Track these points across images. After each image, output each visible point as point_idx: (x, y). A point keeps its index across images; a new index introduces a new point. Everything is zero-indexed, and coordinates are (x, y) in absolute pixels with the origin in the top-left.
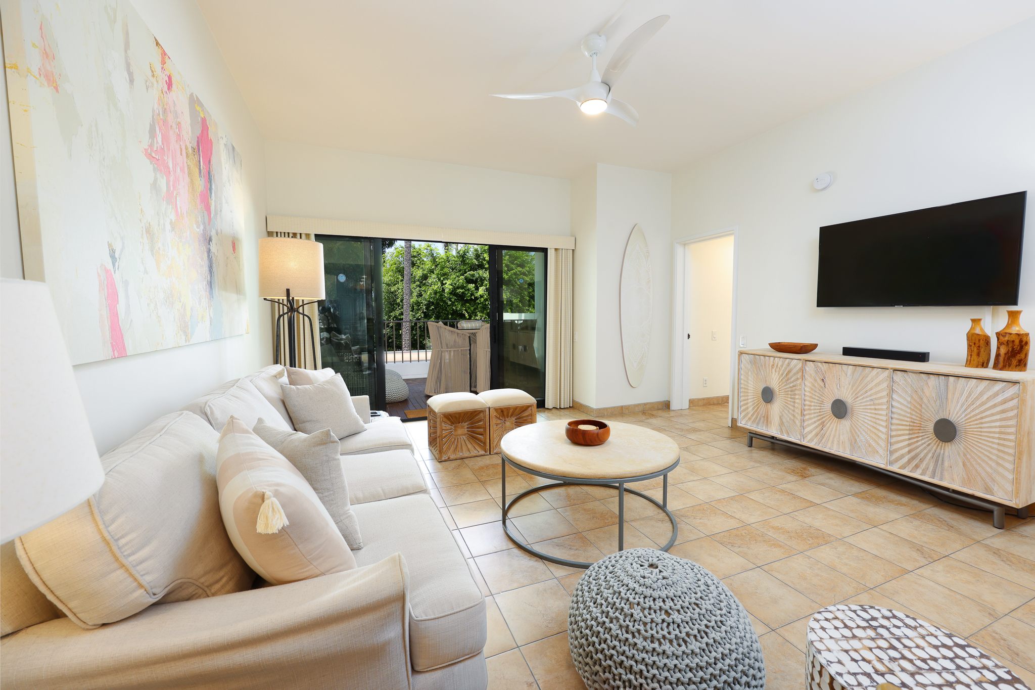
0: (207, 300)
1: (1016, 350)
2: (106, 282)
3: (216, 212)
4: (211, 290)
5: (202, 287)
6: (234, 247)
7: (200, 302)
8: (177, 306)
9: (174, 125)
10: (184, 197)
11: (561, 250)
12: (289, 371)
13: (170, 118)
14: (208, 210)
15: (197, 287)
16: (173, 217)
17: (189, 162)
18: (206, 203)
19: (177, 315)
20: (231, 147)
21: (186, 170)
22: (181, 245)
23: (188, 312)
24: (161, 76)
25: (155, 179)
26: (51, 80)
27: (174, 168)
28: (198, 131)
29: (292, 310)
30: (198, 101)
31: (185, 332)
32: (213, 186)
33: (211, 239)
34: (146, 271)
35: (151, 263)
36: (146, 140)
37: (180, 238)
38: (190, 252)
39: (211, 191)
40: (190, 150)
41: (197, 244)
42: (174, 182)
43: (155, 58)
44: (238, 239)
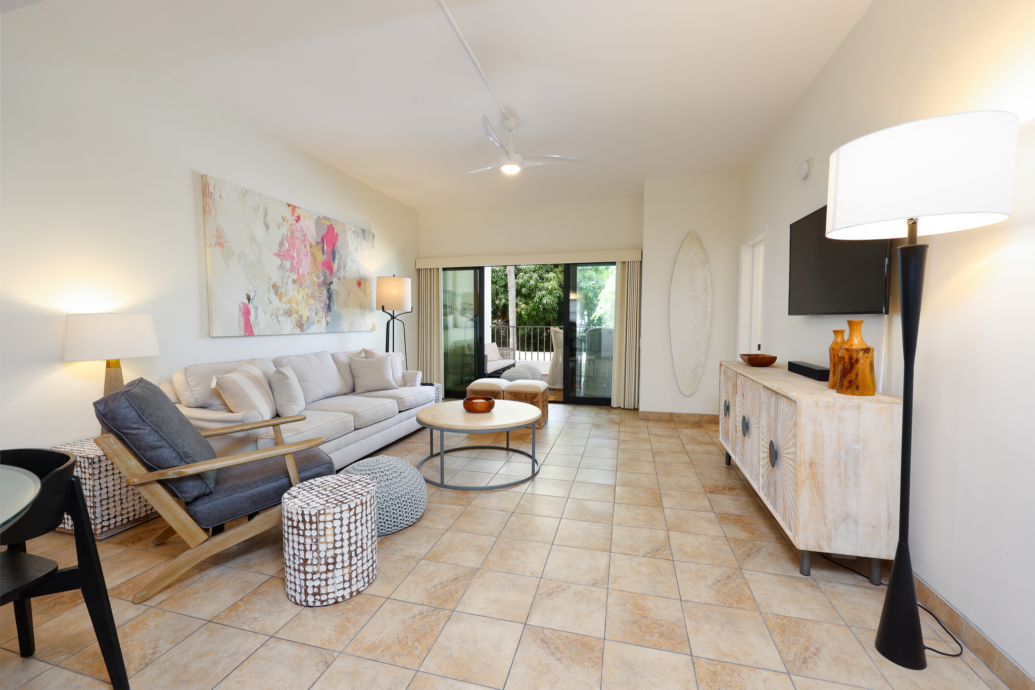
0: (324, 313)
1: (847, 369)
2: (243, 308)
3: (339, 269)
4: (329, 308)
5: (320, 306)
6: (359, 284)
7: (317, 314)
8: (295, 315)
9: (300, 237)
10: (306, 266)
11: (627, 263)
12: (366, 351)
13: (297, 235)
14: (331, 269)
15: (314, 307)
16: (295, 277)
17: (312, 250)
18: (328, 265)
19: (294, 320)
20: (360, 232)
21: (309, 254)
22: (301, 289)
23: (305, 319)
24: (291, 219)
25: (282, 264)
26: (220, 245)
27: (298, 256)
28: (324, 232)
29: (393, 318)
30: (325, 218)
31: (300, 328)
32: (337, 256)
33: (331, 283)
34: (271, 302)
35: (275, 299)
36: (276, 249)
37: (301, 286)
38: (309, 291)
39: (334, 259)
40: (314, 244)
41: (316, 287)
42: (297, 262)
43: (287, 213)
44: (365, 279)
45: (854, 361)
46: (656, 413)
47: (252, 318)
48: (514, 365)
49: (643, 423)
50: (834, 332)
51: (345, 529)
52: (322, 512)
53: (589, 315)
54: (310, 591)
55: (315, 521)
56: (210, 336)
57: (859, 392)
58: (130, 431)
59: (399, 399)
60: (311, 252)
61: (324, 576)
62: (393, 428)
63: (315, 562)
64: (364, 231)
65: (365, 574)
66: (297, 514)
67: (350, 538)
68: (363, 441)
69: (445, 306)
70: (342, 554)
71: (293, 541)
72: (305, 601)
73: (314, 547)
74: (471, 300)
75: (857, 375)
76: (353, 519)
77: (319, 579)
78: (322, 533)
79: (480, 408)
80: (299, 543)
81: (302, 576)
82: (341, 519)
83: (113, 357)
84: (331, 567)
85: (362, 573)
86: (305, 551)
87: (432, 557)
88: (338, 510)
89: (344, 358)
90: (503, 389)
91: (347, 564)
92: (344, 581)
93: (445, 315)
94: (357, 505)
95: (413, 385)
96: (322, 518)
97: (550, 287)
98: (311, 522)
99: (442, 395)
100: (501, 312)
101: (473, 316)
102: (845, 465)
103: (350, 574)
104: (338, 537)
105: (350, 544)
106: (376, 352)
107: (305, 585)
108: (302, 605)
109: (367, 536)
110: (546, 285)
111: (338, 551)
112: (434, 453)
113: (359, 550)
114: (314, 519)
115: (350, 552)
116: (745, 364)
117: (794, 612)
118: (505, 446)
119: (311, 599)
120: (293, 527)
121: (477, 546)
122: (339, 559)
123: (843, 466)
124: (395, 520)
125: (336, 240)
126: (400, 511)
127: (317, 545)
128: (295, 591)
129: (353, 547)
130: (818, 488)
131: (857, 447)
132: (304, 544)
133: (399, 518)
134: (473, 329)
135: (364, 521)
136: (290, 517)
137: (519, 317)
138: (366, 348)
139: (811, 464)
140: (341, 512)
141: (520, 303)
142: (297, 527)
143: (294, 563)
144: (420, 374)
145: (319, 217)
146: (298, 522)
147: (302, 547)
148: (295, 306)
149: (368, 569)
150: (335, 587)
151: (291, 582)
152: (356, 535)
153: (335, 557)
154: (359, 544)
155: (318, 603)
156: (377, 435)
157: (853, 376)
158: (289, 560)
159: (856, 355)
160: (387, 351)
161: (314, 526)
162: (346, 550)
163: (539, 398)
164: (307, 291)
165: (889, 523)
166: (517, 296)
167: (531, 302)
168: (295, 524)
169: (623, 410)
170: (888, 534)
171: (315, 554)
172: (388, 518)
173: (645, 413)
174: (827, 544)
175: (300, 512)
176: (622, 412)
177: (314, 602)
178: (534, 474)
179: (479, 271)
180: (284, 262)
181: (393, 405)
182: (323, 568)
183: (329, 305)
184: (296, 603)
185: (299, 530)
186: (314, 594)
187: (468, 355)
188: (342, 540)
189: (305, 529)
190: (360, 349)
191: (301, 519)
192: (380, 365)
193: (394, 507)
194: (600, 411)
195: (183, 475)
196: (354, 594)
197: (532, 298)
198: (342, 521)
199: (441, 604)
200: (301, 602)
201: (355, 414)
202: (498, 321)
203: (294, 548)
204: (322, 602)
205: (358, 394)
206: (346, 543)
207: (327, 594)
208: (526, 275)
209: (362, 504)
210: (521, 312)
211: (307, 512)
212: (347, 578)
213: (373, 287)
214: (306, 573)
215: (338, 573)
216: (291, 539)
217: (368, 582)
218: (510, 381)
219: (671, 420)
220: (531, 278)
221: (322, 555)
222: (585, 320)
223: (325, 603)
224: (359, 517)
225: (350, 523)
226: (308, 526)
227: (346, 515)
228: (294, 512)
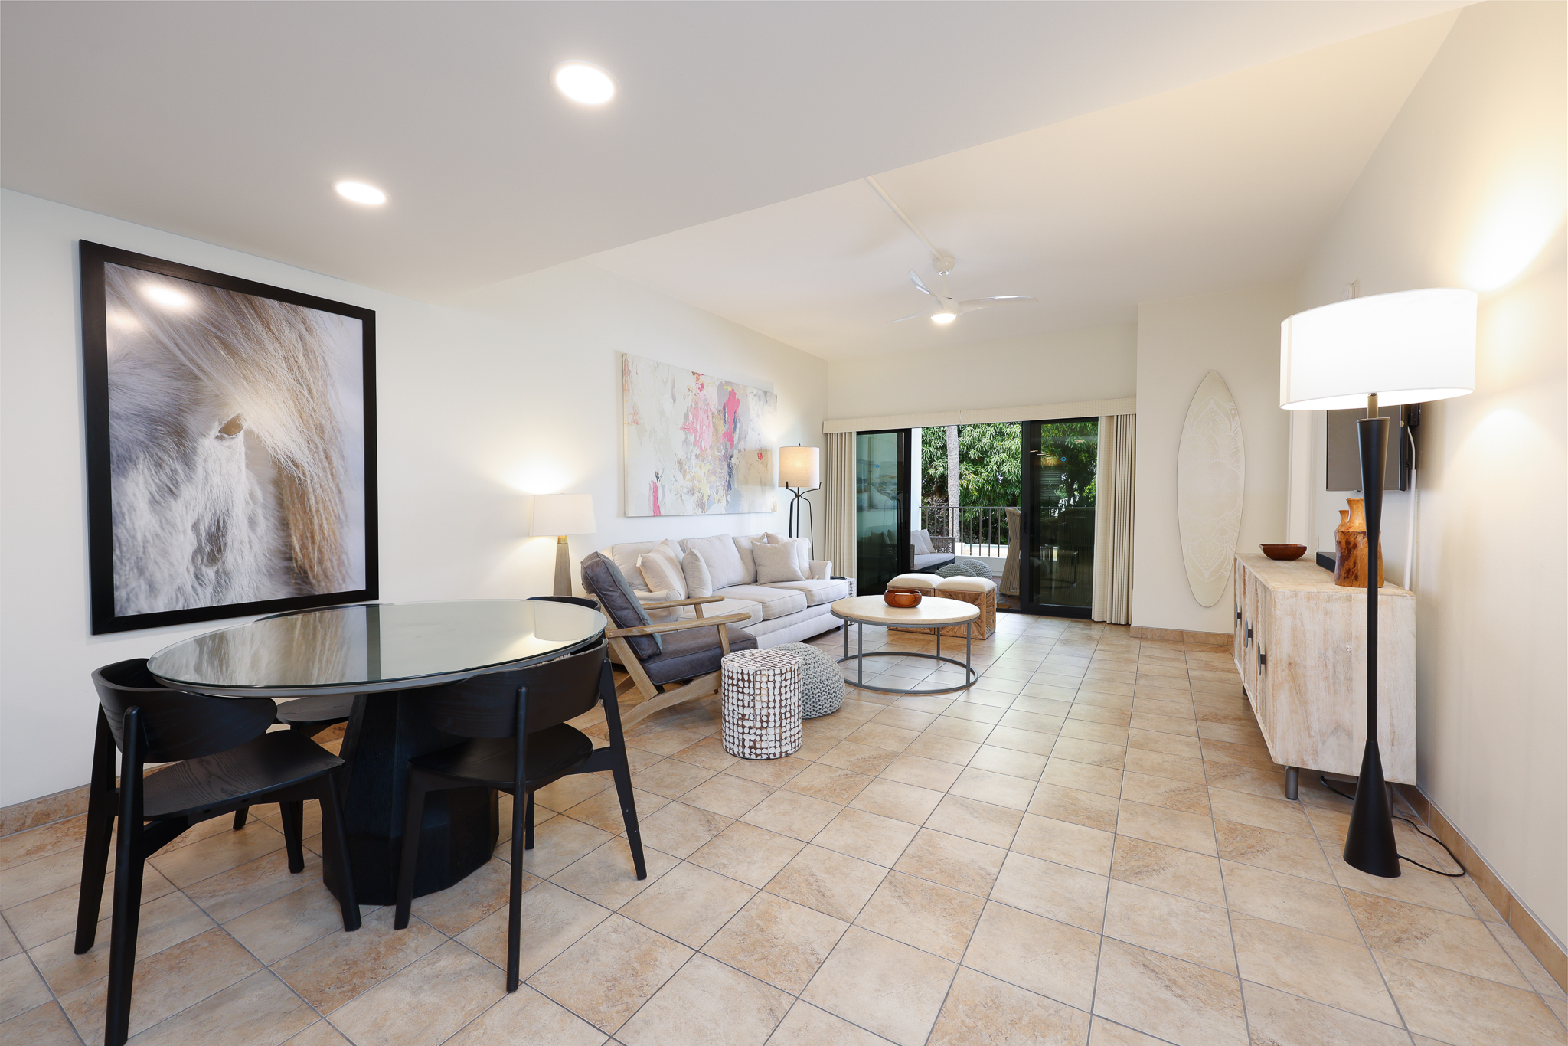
0: (725, 491)
1: (1344, 556)
2: (653, 487)
3: (740, 439)
4: (729, 485)
5: (720, 484)
6: (760, 456)
7: (717, 492)
8: (697, 494)
9: (703, 407)
10: (708, 439)
11: (1115, 417)
12: (768, 536)
13: (701, 405)
14: (731, 440)
15: (715, 485)
16: (698, 452)
17: (714, 420)
18: (729, 437)
19: (696, 499)
20: (762, 393)
21: (711, 425)
22: (703, 465)
23: (706, 498)
24: (695, 387)
25: (686, 438)
26: (636, 422)
27: (701, 427)
28: (725, 399)
29: (798, 496)
30: (728, 383)
31: (702, 508)
32: (738, 425)
33: (732, 457)
34: (676, 480)
35: (679, 476)
36: (681, 423)
37: (703, 461)
38: (710, 467)
39: (735, 429)
40: (716, 413)
41: (717, 462)
42: (700, 435)
43: (691, 382)
44: (766, 450)
45: (1351, 546)
46: (1157, 629)
47: (660, 497)
48: (952, 561)
49: (1135, 643)
50: (1340, 511)
51: (777, 691)
52: (758, 673)
53: (1081, 490)
54: (747, 744)
55: (752, 680)
56: (625, 515)
57: (1358, 583)
58: (607, 593)
59: (808, 592)
60: (713, 423)
61: (759, 732)
62: (801, 624)
63: (752, 718)
64: (766, 393)
65: (793, 738)
66: (737, 672)
67: (781, 701)
68: (771, 634)
69: (859, 481)
70: (775, 715)
71: (733, 698)
72: (742, 753)
73: (751, 704)
74: (894, 472)
75: (1355, 563)
76: (783, 684)
77: (755, 733)
78: (758, 692)
79: (904, 601)
80: (738, 700)
81: (740, 730)
82: (774, 682)
83: (562, 534)
84: (765, 725)
85: (790, 737)
86: (744, 706)
87: (853, 739)
88: (771, 673)
89: (746, 544)
90: (934, 586)
91: (778, 724)
92: (776, 740)
93: (859, 491)
94: (787, 671)
95: (822, 577)
96: (758, 678)
97: (1013, 448)
98: (749, 681)
99: (855, 592)
100: (936, 487)
101: (896, 492)
102: (1334, 666)
103: (781, 734)
104: (771, 698)
105: (781, 707)
106: (780, 536)
107: (743, 738)
108: (739, 757)
109: (795, 704)
110: (1008, 444)
111: (771, 711)
112: (850, 654)
113: (788, 715)
114: (752, 678)
115: (780, 714)
116: (1265, 558)
117: (1255, 822)
118: (936, 655)
119: (747, 751)
120: (733, 685)
121: (899, 737)
122: (772, 718)
123: (1330, 667)
124: (814, 704)
125: (738, 407)
126: (819, 696)
127: (754, 702)
128: (734, 743)
129: (783, 710)
130: (1299, 692)
131: (1348, 646)
132: (743, 701)
133: (819, 703)
134: (896, 511)
135: (792, 688)
136: (731, 676)
137: (965, 493)
138: (769, 532)
139: (1290, 664)
140: (774, 675)
141: (967, 472)
142: (737, 685)
143: (733, 718)
144: (830, 565)
145: (721, 382)
146: (738, 680)
147: (740, 703)
148: (697, 484)
149: (795, 735)
150: (768, 744)
151: (730, 736)
152: (786, 699)
153: (768, 716)
154: (788, 709)
155: (753, 757)
156: (784, 629)
157: (1351, 564)
158: (729, 715)
159: (1353, 539)
160: (790, 536)
161: (751, 685)
162: (777, 711)
163: (982, 599)
164: (709, 467)
165: (1394, 737)
166: (961, 462)
167: (983, 471)
168: (735, 682)
169: (1110, 626)
170: (1392, 751)
171: (752, 711)
172: (808, 701)
173: (1139, 628)
174: (1312, 759)
175: (740, 672)
176: (1108, 628)
177: (750, 755)
178: (969, 685)
179: (905, 435)
180: (688, 435)
181: (801, 599)
182: (758, 725)
183: (729, 481)
184: (734, 755)
185: (738, 688)
186: (750, 748)
187: (889, 545)
188: (774, 701)
189: (744, 687)
190: (762, 533)
191: (740, 678)
192: (784, 552)
193: (813, 691)
194: (1073, 624)
195: (644, 633)
196: (784, 754)
197: (985, 465)
198: (774, 683)
199: (864, 772)
200: (739, 753)
201: (764, 604)
202: (932, 499)
203: (733, 704)
204: (757, 755)
205: (761, 584)
206: (777, 705)
207: (761, 749)
208: (976, 430)
209: (791, 671)
210: (968, 486)
211: (745, 672)
212: (778, 738)
213: (775, 460)
214: (744, 727)
215: (771, 731)
216: (730, 696)
217: (795, 748)
218: (945, 577)
219: (1180, 640)
220: (984, 434)
221: (758, 712)
222: (1074, 499)
223: (759, 757)
224: (788, 683)
225: (781, 687)
226: (746, 684)
227: (778, 678)
228: (735, 671)
